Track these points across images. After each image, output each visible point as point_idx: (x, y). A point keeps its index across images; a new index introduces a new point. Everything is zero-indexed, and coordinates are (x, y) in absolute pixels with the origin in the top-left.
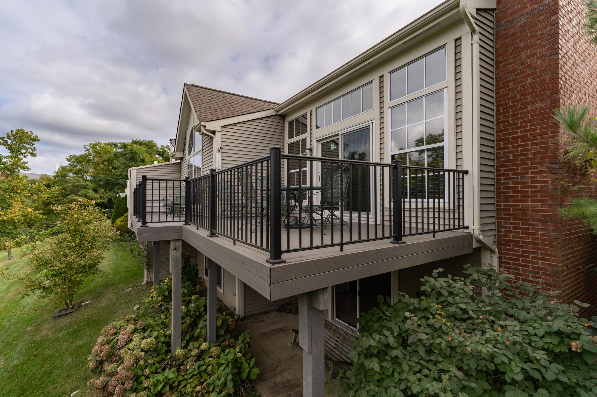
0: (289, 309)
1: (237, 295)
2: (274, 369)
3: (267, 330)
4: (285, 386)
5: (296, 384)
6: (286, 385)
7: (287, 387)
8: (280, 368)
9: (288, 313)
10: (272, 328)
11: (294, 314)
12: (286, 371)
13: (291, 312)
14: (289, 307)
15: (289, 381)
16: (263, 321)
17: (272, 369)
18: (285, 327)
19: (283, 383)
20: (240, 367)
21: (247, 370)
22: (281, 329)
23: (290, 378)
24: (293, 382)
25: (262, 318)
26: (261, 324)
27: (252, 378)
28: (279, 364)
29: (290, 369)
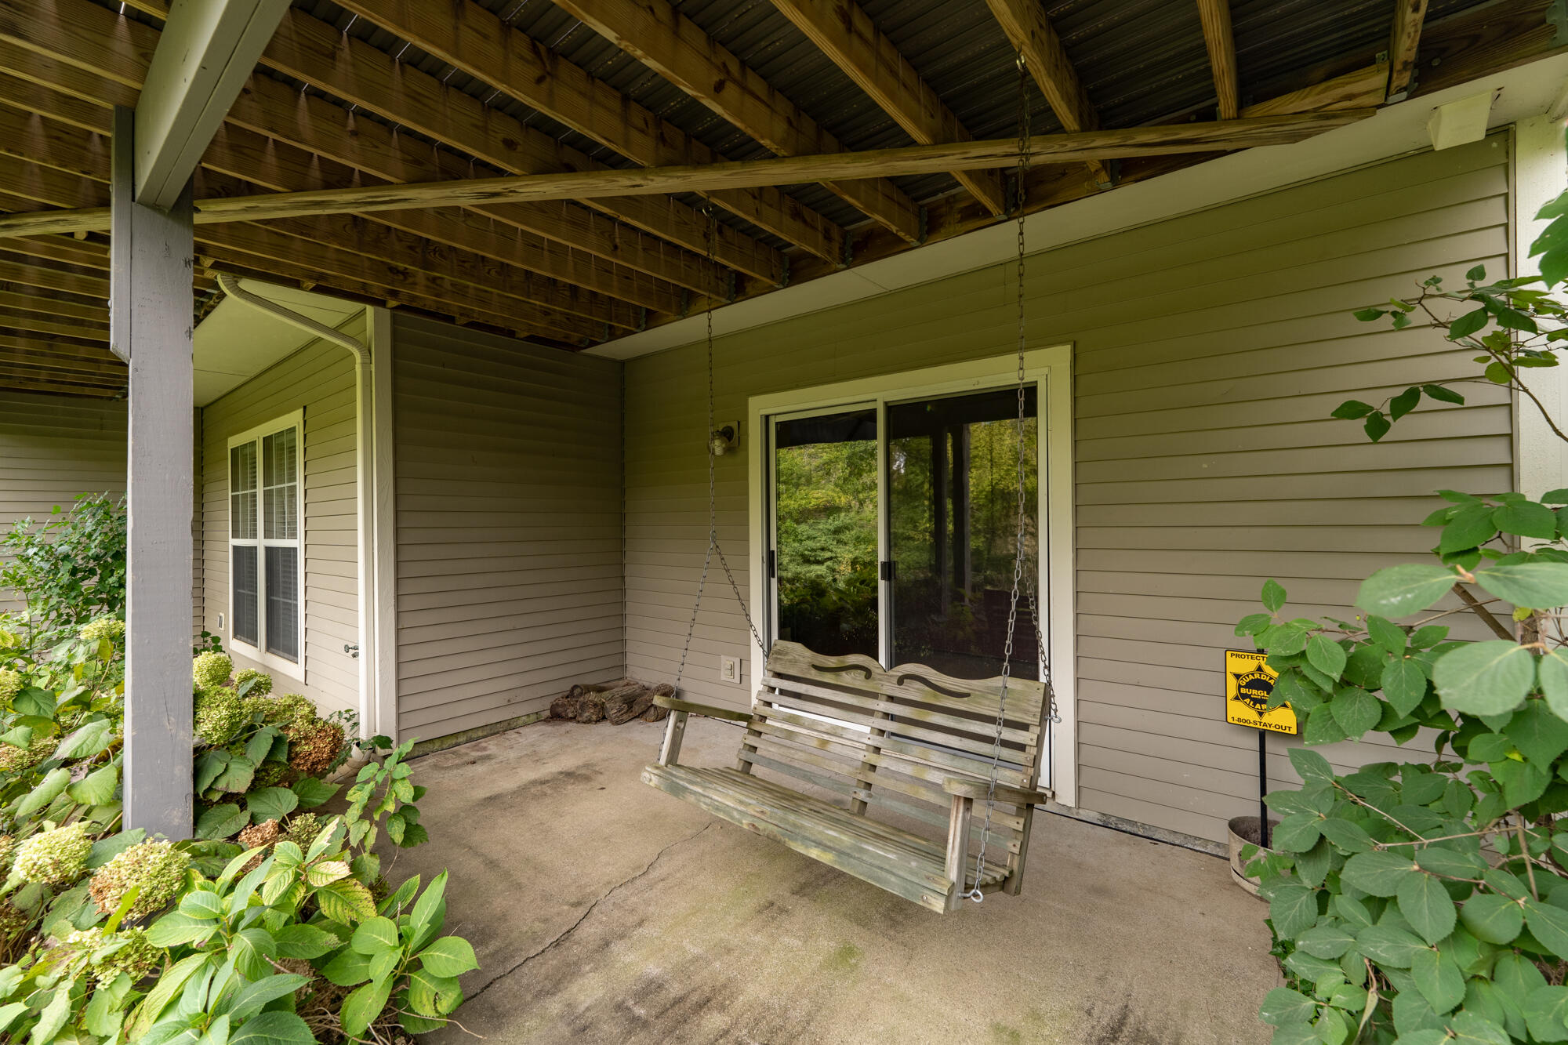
0: (595, 705)
1: (362, 651)
2: (557, 944)
3: (506, 784)
4: (637, 1024)
5: (695, 998)
6: (640, 1011)
7: (645, 1024)
8: (590, 931)
9: (589, 721)
10: (527, 774)
11: (617, 723)
12: (622, 937)
13: (604, 718)
14: (593, 696)
15: (649, 988)
16: (488, 757)
17: (548, 941)
18: (586, 765)
19: (620, 1007)
20: (331, 956)
21: (382, 969)
22: (569, 775)
23: (653, 969)
24: (675, 990)
25: (485, 749)
26: (479, 769)
27: (427, 1011)
28: (581, 912)
29: (641, 924)
